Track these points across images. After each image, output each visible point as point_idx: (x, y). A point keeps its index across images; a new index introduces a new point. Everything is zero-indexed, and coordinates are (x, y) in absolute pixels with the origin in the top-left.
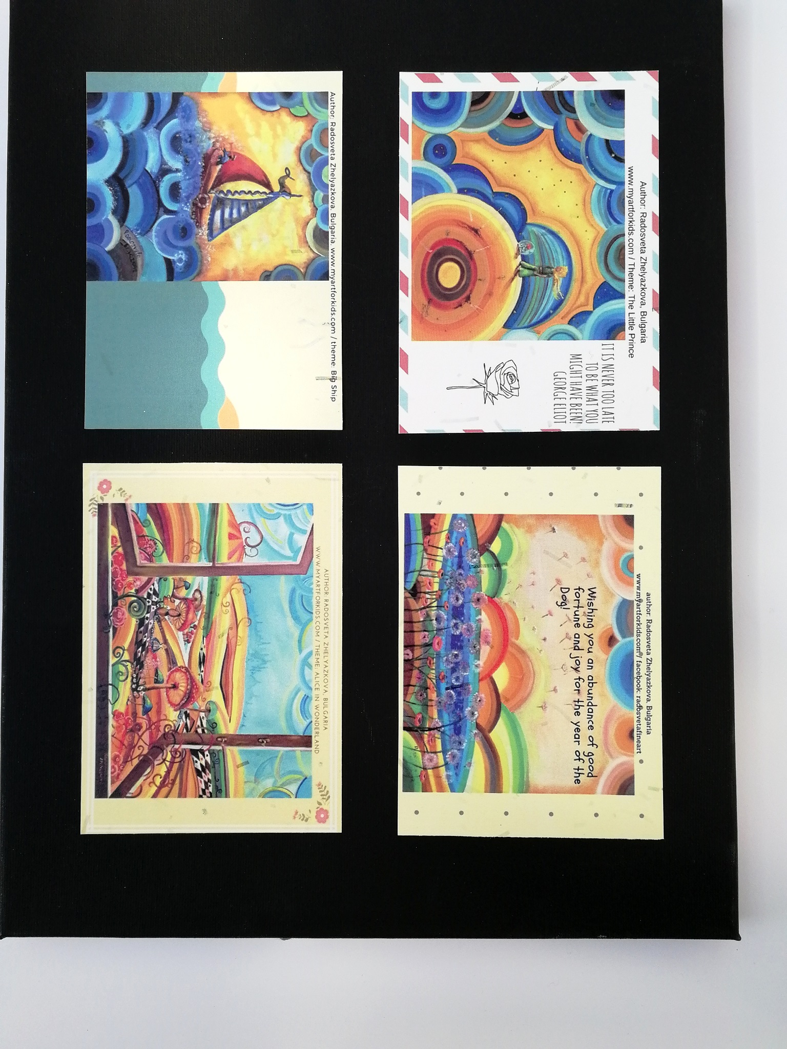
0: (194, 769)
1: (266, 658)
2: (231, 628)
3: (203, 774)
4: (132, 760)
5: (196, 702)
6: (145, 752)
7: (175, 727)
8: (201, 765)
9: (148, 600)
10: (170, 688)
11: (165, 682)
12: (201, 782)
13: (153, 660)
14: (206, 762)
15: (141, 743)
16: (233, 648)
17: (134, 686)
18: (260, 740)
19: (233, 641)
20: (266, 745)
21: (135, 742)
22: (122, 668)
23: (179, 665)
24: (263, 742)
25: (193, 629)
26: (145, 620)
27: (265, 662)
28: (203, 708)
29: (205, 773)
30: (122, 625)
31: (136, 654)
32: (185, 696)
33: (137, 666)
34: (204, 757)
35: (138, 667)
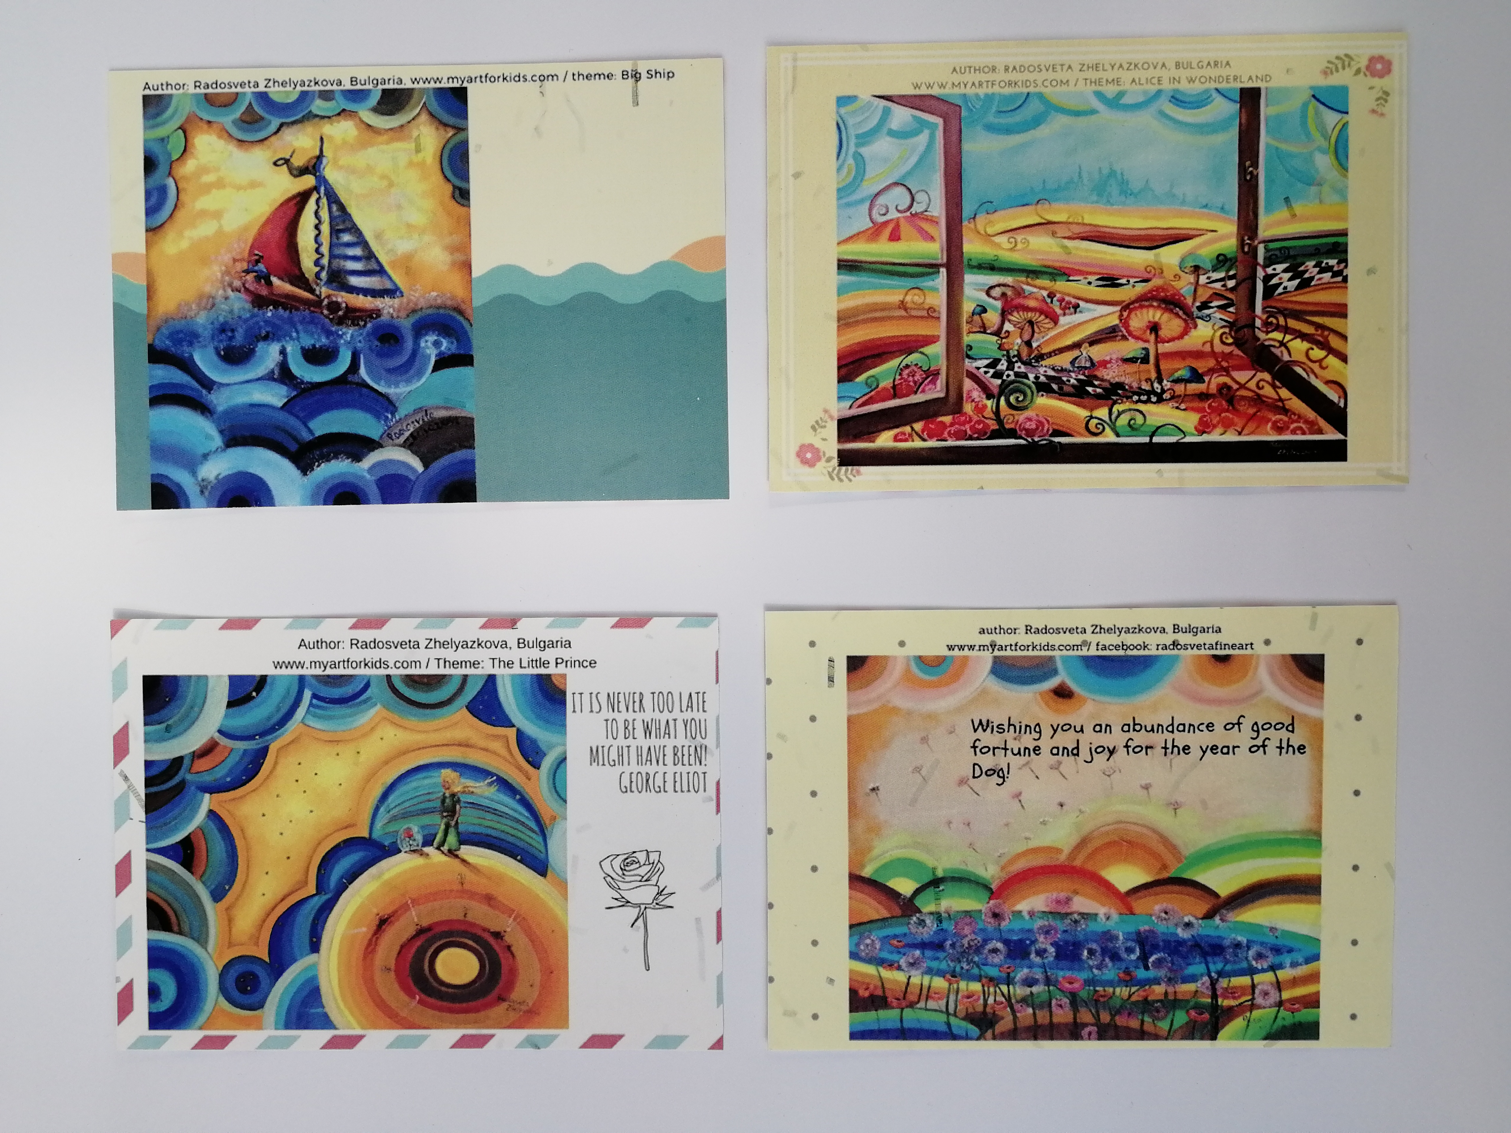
0: (1298, 292)
1: (1106, 171)
2: (1054, 234)
3: (1307, 275)
4: (1281, 400)
5: (1182, 292)
6: (1267, 376)
7: (1222, 327)
8: (1290, 280)
9: (1005, 377)
10: (1157, 336)
11: (1146, 345)
12: (1320, 279)
13: (1109, 366)
14: (1285, 271)
15: (1252, 385)
16: (1088, 228)
17: (1154, 399)
18: (1248, 178)
19: (1077, 229)
20: (1257, 167)
21: (1250, 394)
22: (1123, 420)
23: (1117, 322)
24: (1251, 172)
25: (1055, 299)
26: (1040, 380)
27: (1112, 173)
28: (1192, 278)
29: (1306, 271)
30: (1048, 421)
31: (1098, 396)
32: (1171, 311)
33: (1118, 395)
34: (1277, 274)
35: (1120, 392)
